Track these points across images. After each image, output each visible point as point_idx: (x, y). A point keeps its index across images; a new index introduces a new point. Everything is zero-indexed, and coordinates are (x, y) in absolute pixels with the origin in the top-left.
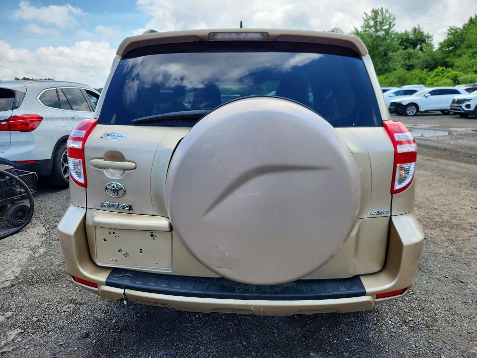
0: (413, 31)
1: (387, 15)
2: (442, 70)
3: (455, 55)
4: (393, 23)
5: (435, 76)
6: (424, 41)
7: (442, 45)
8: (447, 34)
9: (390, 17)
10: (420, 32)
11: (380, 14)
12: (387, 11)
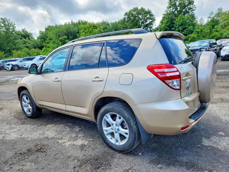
0: (22, 31)
1: (10, 22)
2: (46, 49)
3: (45, 42)
4: (14, 26)
5: (44, 51)
6: (29, 36)
7: (38, 38)
8: (39, 34)
9: (12, 23)
10: (26, 32)
11: (6, 21)
12: (9, 20)
